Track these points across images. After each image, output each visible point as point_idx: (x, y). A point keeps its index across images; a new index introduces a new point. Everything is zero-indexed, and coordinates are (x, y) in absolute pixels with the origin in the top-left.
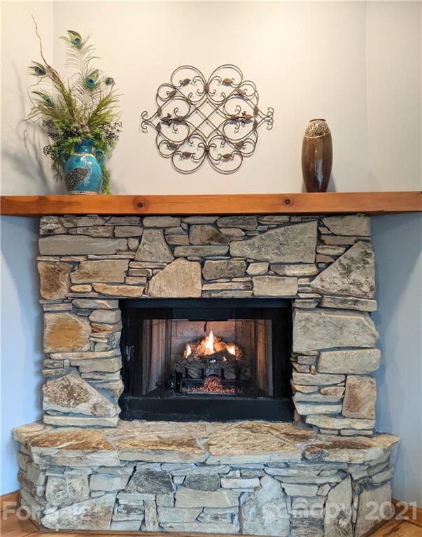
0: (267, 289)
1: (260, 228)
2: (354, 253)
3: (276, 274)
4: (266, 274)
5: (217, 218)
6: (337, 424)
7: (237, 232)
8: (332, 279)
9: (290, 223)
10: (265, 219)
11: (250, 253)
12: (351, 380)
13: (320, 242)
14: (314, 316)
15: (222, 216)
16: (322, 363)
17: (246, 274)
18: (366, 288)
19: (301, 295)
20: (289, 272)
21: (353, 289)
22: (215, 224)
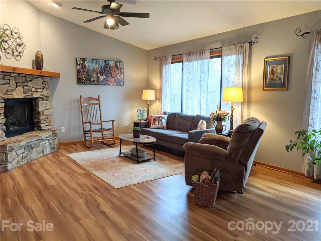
0: (36, 95)
1: (33, 78)
2: (47, 86)
4: (35, 91)
6: (48, 127)
7: (29, 79)
8: (45, 93)
9: (37, 78)
10: (34, 76)
11: (31, 85)
12: (49, 116)
13: (42, 83)
14: (43, 102)
15: (26, 74)
16: (45, 113)
17: (31, 91)
18: (49, 95)
19: (41, 97)
20: (39, 91)
21: (48, 94)
22: (25, 77)
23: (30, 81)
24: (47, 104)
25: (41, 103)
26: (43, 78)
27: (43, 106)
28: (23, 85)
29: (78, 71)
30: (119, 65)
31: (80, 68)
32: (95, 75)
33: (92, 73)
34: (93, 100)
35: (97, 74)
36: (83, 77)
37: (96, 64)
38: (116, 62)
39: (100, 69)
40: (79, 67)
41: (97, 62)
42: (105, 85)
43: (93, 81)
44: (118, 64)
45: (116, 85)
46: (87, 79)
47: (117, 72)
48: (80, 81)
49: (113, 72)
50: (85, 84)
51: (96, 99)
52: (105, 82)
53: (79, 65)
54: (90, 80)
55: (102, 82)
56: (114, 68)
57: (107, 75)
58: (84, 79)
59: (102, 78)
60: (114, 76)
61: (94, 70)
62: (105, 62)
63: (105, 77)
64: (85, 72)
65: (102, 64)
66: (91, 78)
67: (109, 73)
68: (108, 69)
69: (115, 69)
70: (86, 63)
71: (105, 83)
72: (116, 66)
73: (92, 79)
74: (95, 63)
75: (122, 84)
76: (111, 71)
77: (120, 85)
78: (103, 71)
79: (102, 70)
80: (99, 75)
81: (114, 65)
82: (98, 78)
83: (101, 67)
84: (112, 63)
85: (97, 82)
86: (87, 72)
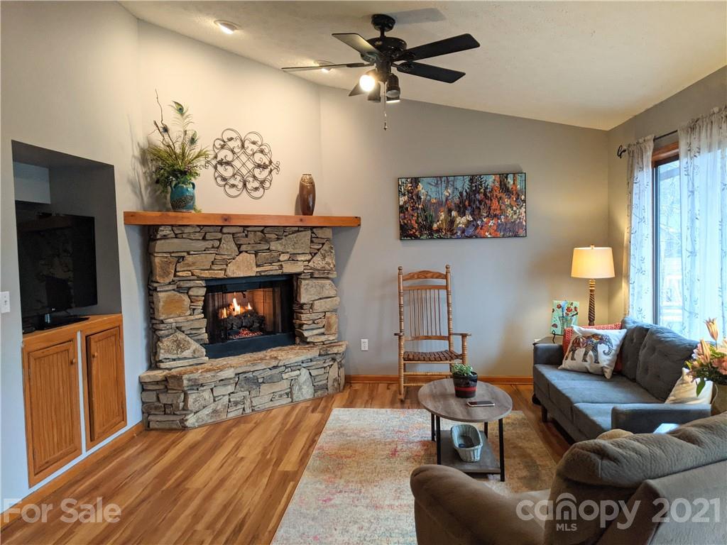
0: (289, 269)
1: (285, 234)
2: (326, 247)
3: (293, 260)
4: (289, 260)
5: (263, 228)
6: (323, 338)
7: (273, 236)
8: (318, 262)
9: (298, 231)
10: (288, 228)
11: (280, 248)
12: (328, 314)
13: (312, 242)
14: (312, 282)
15: (266, 227)
16: (315, 307)
17: (279, 261)
18: (332, 266)
19: (305, 271)
20: (299, 259)
21: (327, 266)
22: (262, 232)
23: (278, 239)
24: (322, 287)
25: (308, 284)
26: (314, 230)
27: (313, 290)
28: (256, 249)
29: (402, 209)
30: (512, 182)
31: (405, 202)
32: (442, 216)
33: (437, 211)
34: (432, 277)
35: (450, 211)
36: (413, 222)
37: (446, 188)
38: (504, 176)
39: (457, 200)
40: (403, 199)
41: (448, 182)
42: (470, 237)
43: (439, 231)
44: (510, 180)
45: (503, 237)
46: (422, 228)
47: (507, 202)
48: (406, 233)
49: (495, 204)
50: (416, 238)
51: (439, 276)
52: (471, 231)
53: (404, 195)
54: (430, 228)
55: (463, 232)
56: (497, 193)
57: (476, 212)
58: (416, 226)
59: (461, 221)
60: (498, 212)
61: (440, 204)
62: (471, 181)
63: (470, 218)
64: (418, 208)
65: (463, 185)
66: (432, 222)
67: (482, 207)
68: (479, 197)
69: (499, 195)
70: (420, 186)
71: (472, 233)
72: (504, 188)
73: (435, 226)
74: (444, 185)
75: (521, 232)
76: (488, 202)
77: (516, 236)
78: (467, 203)
79: (462, 202)
80: (454, 213)
81: (497, 184)
82: (452, 222)
83: (461, 194)
84: (490, 181)
85: (450, 231)
86: (424, 210)
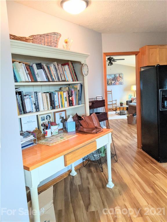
30: (121, 75)
32: (110, 81)
34: (109, 92)
41: (111, 76)
42: (114, 85)
45: (120, 85)
54: (108, 83)
56: (119, 77)
57: (115, 81)
60: (119, 80)
62: (114, 75)
68: (116, 78)
83: (113, 78)
85: (111, 84)
